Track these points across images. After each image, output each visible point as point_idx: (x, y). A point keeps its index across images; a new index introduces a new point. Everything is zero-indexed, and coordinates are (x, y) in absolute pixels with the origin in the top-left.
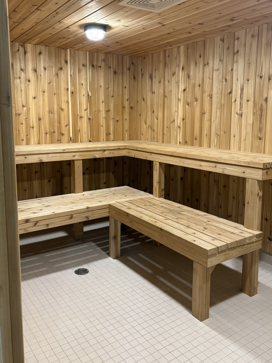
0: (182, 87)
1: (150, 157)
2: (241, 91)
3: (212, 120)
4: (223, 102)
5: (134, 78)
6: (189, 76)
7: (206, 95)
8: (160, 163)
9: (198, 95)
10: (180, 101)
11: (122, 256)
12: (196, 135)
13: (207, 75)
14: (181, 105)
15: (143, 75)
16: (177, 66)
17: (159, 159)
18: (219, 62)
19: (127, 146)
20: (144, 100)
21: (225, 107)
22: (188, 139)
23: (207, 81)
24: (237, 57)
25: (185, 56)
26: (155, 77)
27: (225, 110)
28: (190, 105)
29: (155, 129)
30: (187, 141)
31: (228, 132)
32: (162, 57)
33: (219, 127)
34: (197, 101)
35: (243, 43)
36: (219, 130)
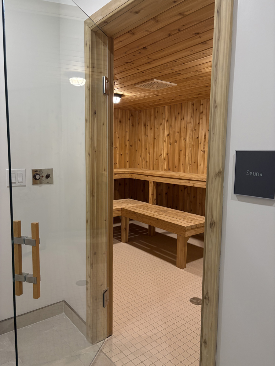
0: (166, 133)
1: (146, 178)
2: (204, 137)
3: (186, 155)
4: (193, 143)
5: (133, 125)
6: (171, 126)
7: (182, 138)
8: (153, 182)
9: (177, 139)
10: (165, 142)
11: (130, 241)
12: (176, 165)
13: (183, 126)
14: (166, 145)
15: (139, 123)
16: (163, 119)
17: (153, 179)
18: (191, 118)
19: (130, 171)
20: (140, 140)
21: (195, 147)
22: (171, 167)
23: (183, 130)
24: (202, 115)
25: (168, 112)
26: (148, 126)
27: (195, 149)
28: (172, 145)
29: (148, 160)
30: (170, 168)
31: (196, 162)
32: (153, 113)
33: (191, 159)
34: (176, 142)
35: (205, 107)
36: (191, 161)
